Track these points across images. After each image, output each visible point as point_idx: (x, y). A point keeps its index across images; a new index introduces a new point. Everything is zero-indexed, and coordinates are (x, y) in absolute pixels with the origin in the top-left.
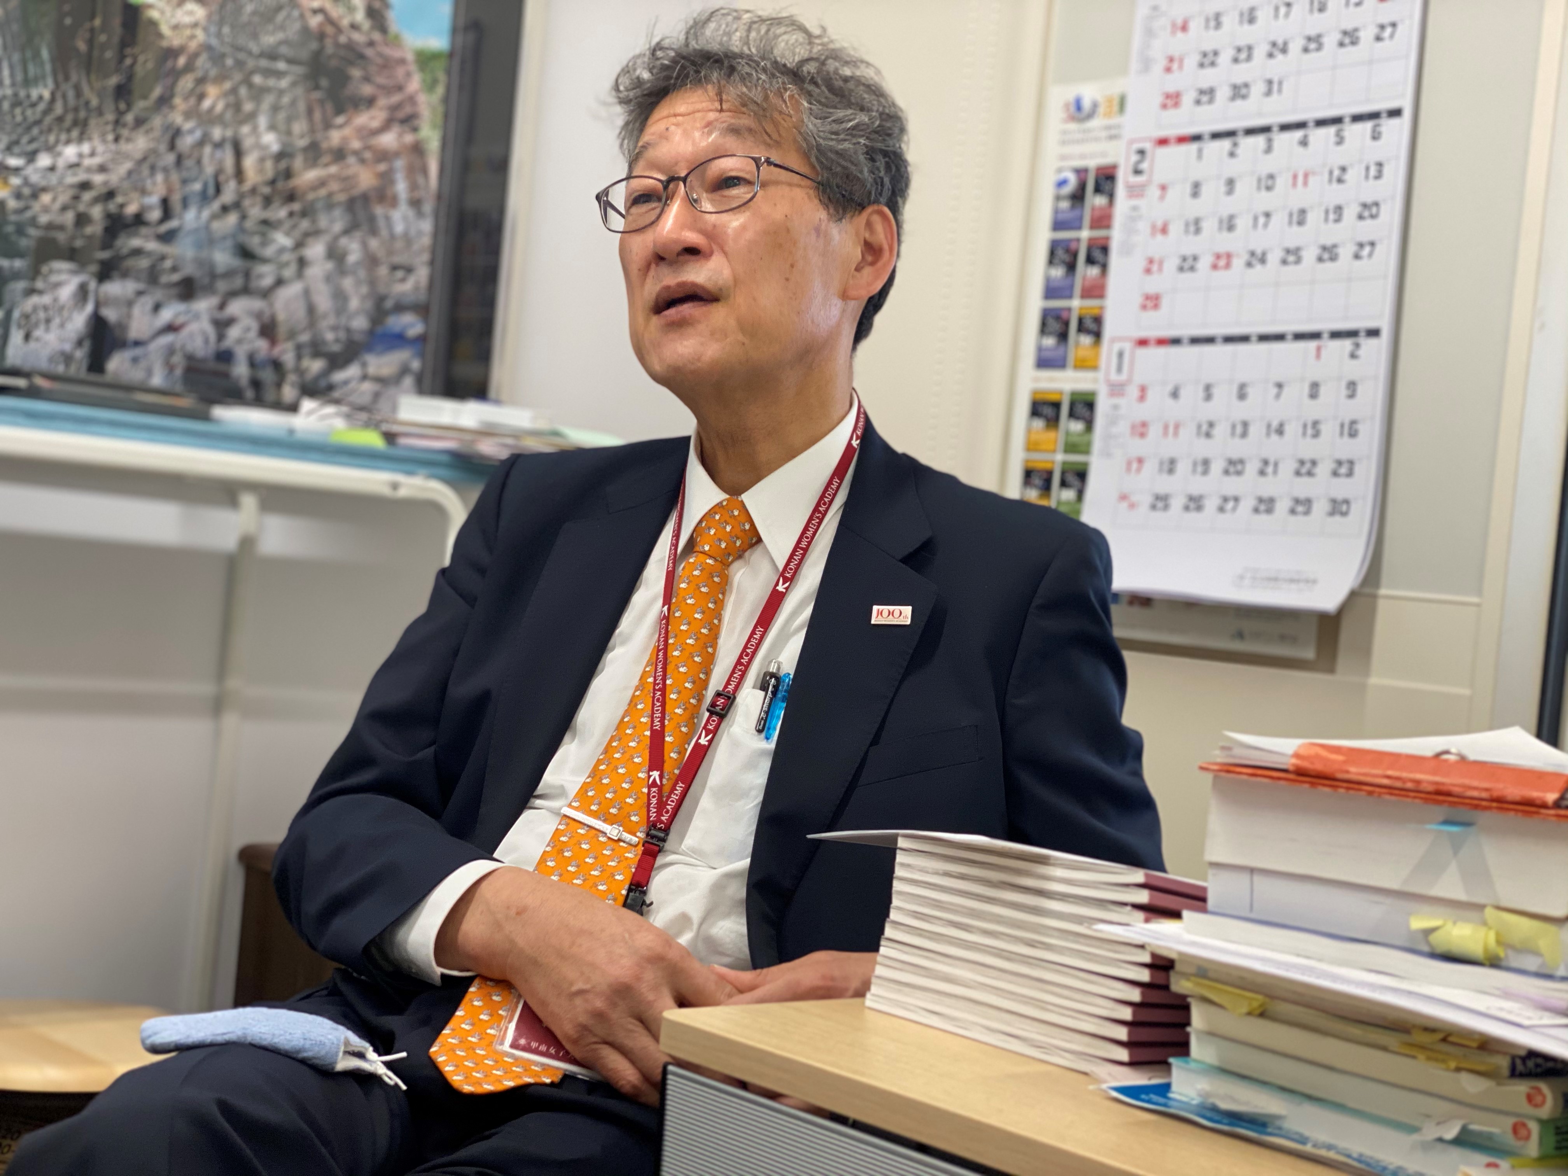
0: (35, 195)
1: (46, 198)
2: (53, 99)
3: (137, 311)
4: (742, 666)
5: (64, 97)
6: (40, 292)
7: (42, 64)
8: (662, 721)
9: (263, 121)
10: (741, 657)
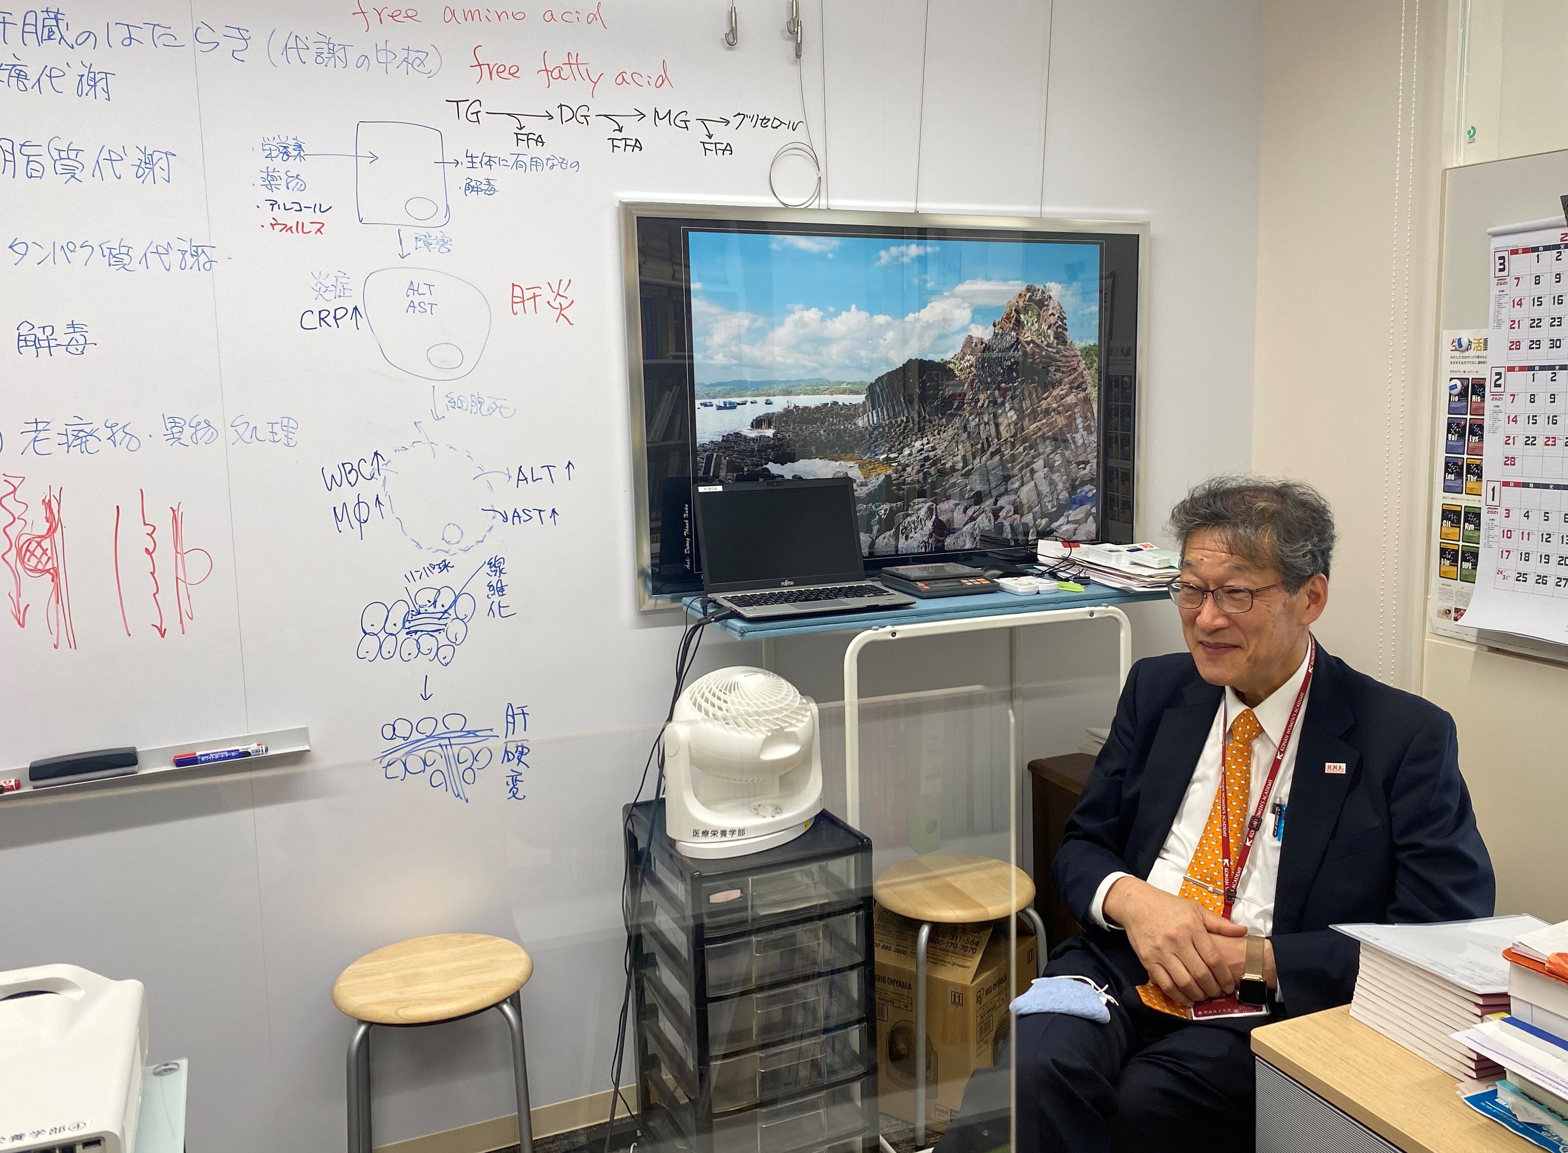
0: (904, 470)
1: (909, 469)
2: (908, 421)
3: (955, 514)
4: (1263, 801)
5: (912, 418)
6: (910, 515)
7: (901, 404)
8: (1227, 832)
9: (1007, 406)
10: (1262, 797)
